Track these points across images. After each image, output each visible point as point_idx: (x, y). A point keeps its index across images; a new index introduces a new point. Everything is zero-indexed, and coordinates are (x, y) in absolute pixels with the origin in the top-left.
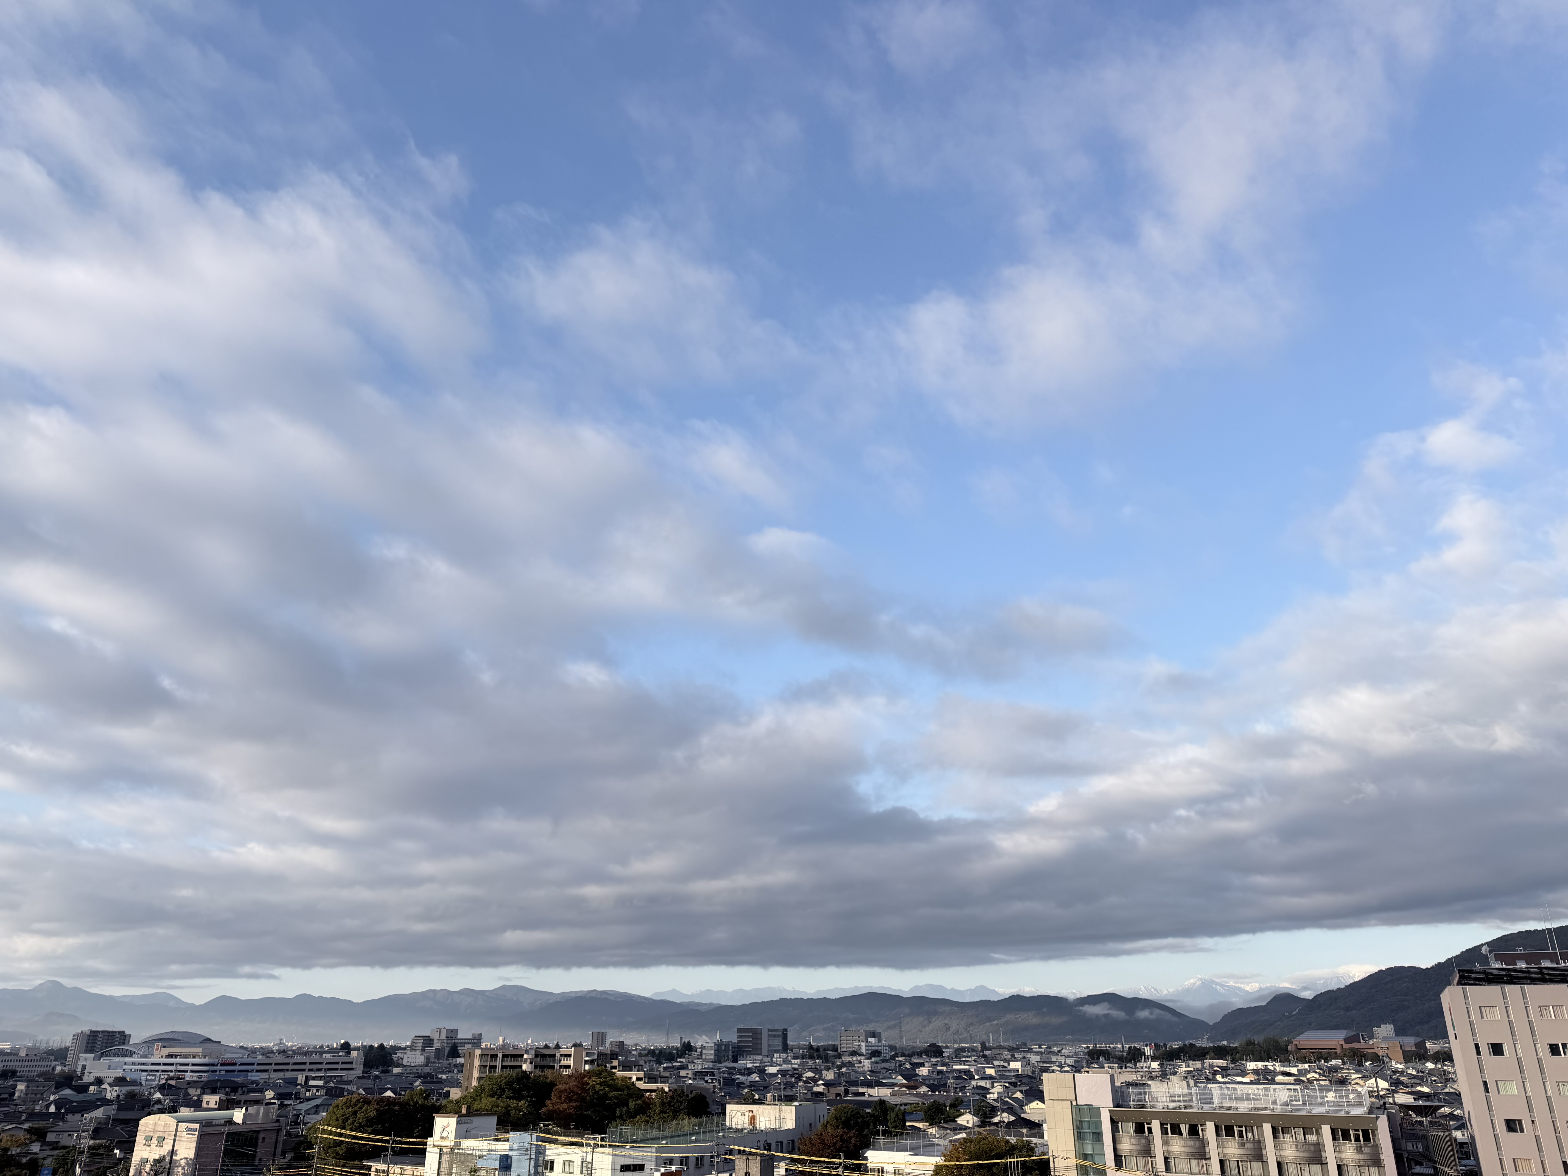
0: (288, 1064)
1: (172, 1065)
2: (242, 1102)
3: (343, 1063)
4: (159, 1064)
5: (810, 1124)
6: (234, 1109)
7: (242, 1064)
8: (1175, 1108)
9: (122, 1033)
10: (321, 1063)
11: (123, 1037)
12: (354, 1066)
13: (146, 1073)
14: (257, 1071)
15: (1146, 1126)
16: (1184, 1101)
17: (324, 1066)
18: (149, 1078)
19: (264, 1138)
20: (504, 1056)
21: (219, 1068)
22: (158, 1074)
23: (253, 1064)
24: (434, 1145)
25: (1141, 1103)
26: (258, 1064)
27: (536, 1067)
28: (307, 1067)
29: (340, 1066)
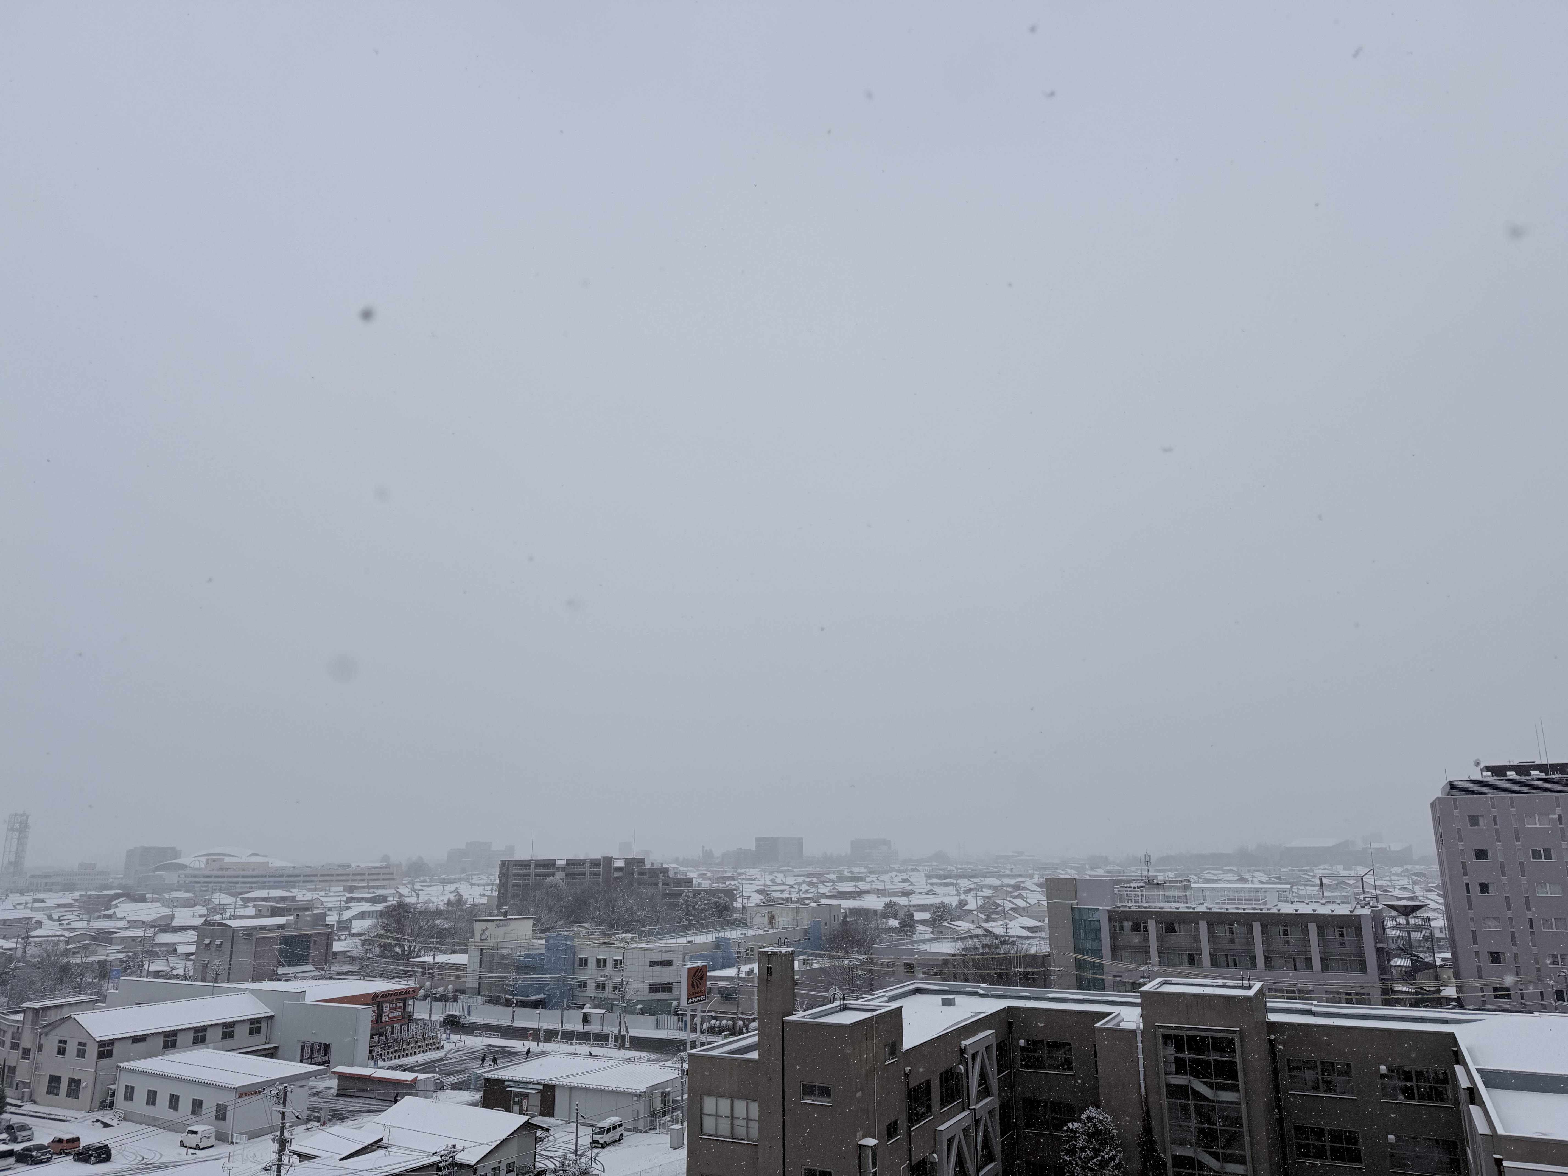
0: (333, 875)
1: (224, 877)
2: (292, 910)
3: (383, 874)
4: (211, 877)
5: (826, 923)
6: (285, 916)
7: (288, 876)
8: (1171, 908)
9: (173, 849)
10: (364, 874)
11: (175, 853)
12: (395, 877)
13: (199, 885)
14: (304, 882)
15: (1142, 925)
16: (1178, 902)
17: (367, 877)
18: (202, 889)
19: (315, 941)
20: (536, 865)
21: (267, 879)
22: (210, 885)
23: (299, 876)
24: (475, 946)
25: (1137, 904)
26: (304, 876)
27: (567, 875)
28: (351, 877)
29: (381, 877)
